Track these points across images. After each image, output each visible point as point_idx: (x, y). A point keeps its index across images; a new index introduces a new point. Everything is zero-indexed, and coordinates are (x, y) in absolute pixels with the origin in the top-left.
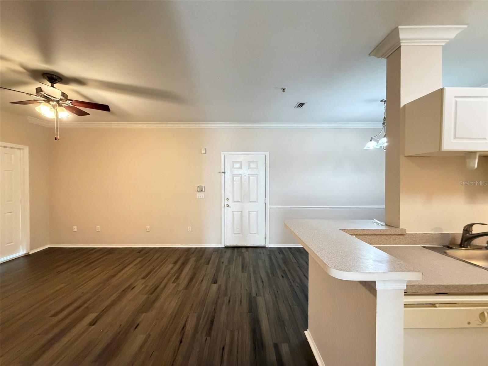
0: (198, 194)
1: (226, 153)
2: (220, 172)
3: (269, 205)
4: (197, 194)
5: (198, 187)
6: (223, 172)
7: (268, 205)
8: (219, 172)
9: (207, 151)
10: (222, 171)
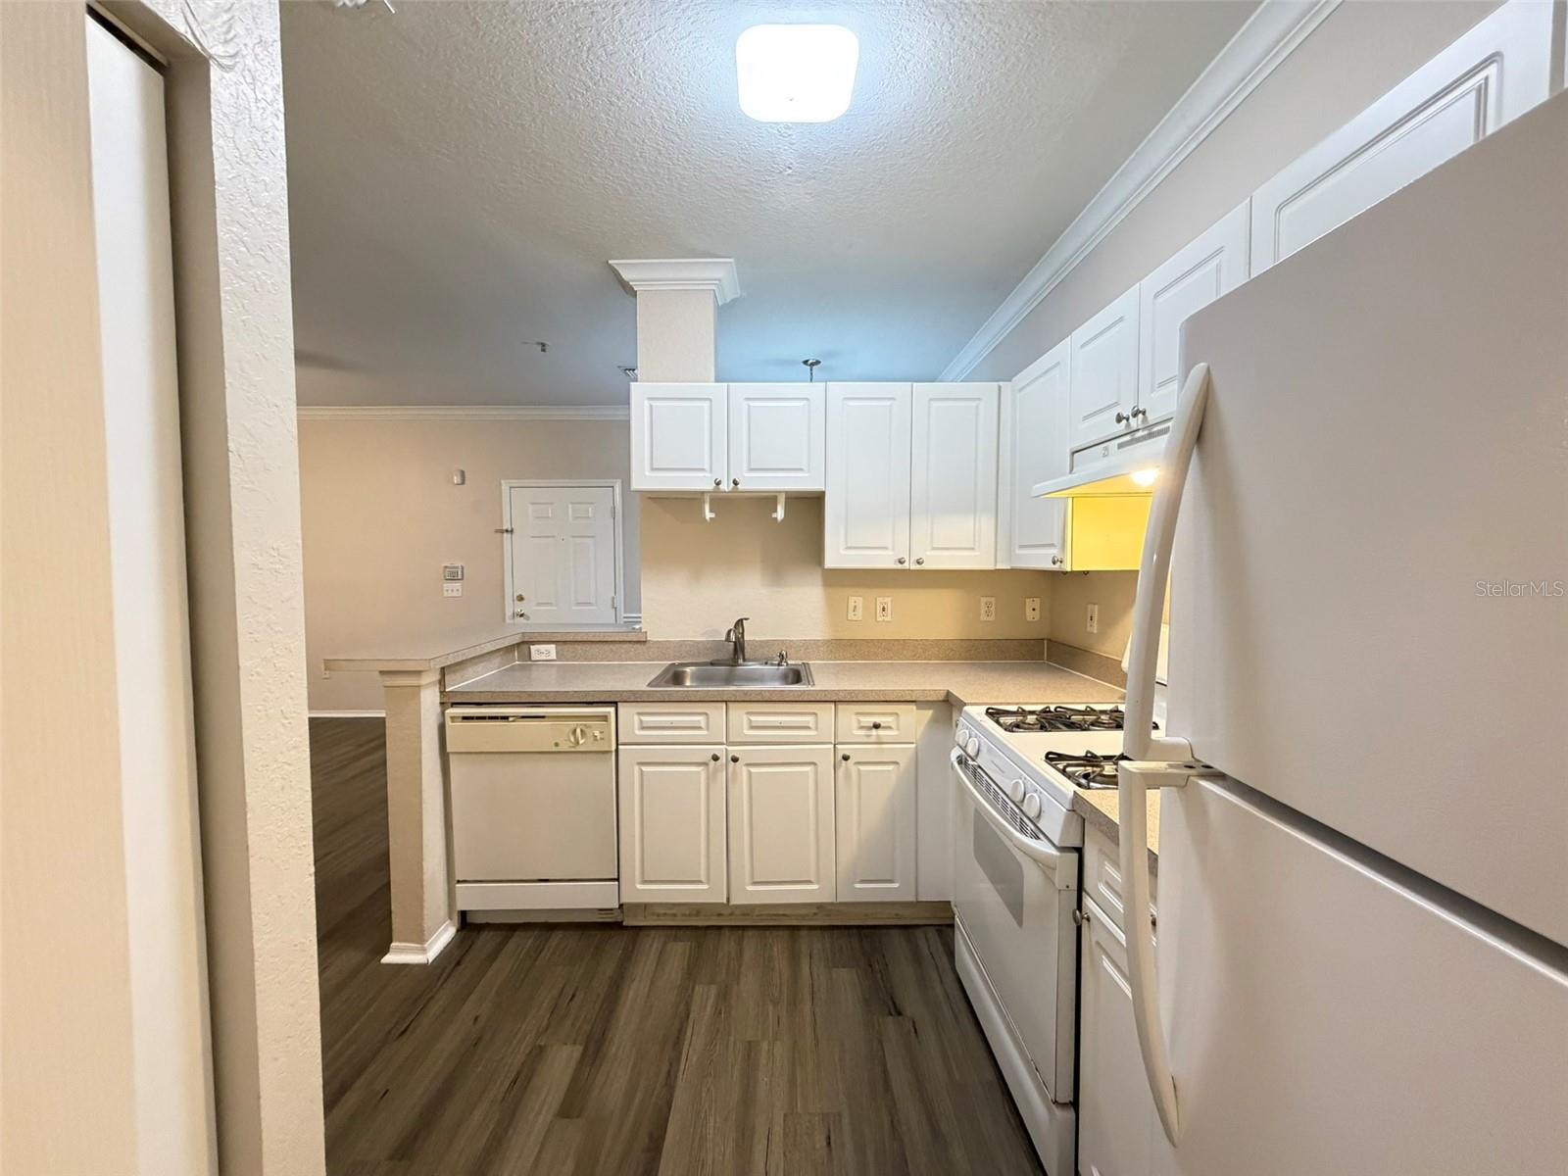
0: (448, 585)
1: (514, 482)
2: (502, 531)
3: (625, 612)
4: (445, 585)
5: (446, 567)
6: (507, 531)
7: (623, 610)
8: (497, 531)
9: (467, 476)
10: (504, 528)
